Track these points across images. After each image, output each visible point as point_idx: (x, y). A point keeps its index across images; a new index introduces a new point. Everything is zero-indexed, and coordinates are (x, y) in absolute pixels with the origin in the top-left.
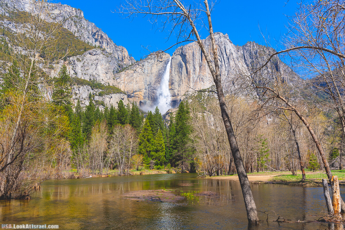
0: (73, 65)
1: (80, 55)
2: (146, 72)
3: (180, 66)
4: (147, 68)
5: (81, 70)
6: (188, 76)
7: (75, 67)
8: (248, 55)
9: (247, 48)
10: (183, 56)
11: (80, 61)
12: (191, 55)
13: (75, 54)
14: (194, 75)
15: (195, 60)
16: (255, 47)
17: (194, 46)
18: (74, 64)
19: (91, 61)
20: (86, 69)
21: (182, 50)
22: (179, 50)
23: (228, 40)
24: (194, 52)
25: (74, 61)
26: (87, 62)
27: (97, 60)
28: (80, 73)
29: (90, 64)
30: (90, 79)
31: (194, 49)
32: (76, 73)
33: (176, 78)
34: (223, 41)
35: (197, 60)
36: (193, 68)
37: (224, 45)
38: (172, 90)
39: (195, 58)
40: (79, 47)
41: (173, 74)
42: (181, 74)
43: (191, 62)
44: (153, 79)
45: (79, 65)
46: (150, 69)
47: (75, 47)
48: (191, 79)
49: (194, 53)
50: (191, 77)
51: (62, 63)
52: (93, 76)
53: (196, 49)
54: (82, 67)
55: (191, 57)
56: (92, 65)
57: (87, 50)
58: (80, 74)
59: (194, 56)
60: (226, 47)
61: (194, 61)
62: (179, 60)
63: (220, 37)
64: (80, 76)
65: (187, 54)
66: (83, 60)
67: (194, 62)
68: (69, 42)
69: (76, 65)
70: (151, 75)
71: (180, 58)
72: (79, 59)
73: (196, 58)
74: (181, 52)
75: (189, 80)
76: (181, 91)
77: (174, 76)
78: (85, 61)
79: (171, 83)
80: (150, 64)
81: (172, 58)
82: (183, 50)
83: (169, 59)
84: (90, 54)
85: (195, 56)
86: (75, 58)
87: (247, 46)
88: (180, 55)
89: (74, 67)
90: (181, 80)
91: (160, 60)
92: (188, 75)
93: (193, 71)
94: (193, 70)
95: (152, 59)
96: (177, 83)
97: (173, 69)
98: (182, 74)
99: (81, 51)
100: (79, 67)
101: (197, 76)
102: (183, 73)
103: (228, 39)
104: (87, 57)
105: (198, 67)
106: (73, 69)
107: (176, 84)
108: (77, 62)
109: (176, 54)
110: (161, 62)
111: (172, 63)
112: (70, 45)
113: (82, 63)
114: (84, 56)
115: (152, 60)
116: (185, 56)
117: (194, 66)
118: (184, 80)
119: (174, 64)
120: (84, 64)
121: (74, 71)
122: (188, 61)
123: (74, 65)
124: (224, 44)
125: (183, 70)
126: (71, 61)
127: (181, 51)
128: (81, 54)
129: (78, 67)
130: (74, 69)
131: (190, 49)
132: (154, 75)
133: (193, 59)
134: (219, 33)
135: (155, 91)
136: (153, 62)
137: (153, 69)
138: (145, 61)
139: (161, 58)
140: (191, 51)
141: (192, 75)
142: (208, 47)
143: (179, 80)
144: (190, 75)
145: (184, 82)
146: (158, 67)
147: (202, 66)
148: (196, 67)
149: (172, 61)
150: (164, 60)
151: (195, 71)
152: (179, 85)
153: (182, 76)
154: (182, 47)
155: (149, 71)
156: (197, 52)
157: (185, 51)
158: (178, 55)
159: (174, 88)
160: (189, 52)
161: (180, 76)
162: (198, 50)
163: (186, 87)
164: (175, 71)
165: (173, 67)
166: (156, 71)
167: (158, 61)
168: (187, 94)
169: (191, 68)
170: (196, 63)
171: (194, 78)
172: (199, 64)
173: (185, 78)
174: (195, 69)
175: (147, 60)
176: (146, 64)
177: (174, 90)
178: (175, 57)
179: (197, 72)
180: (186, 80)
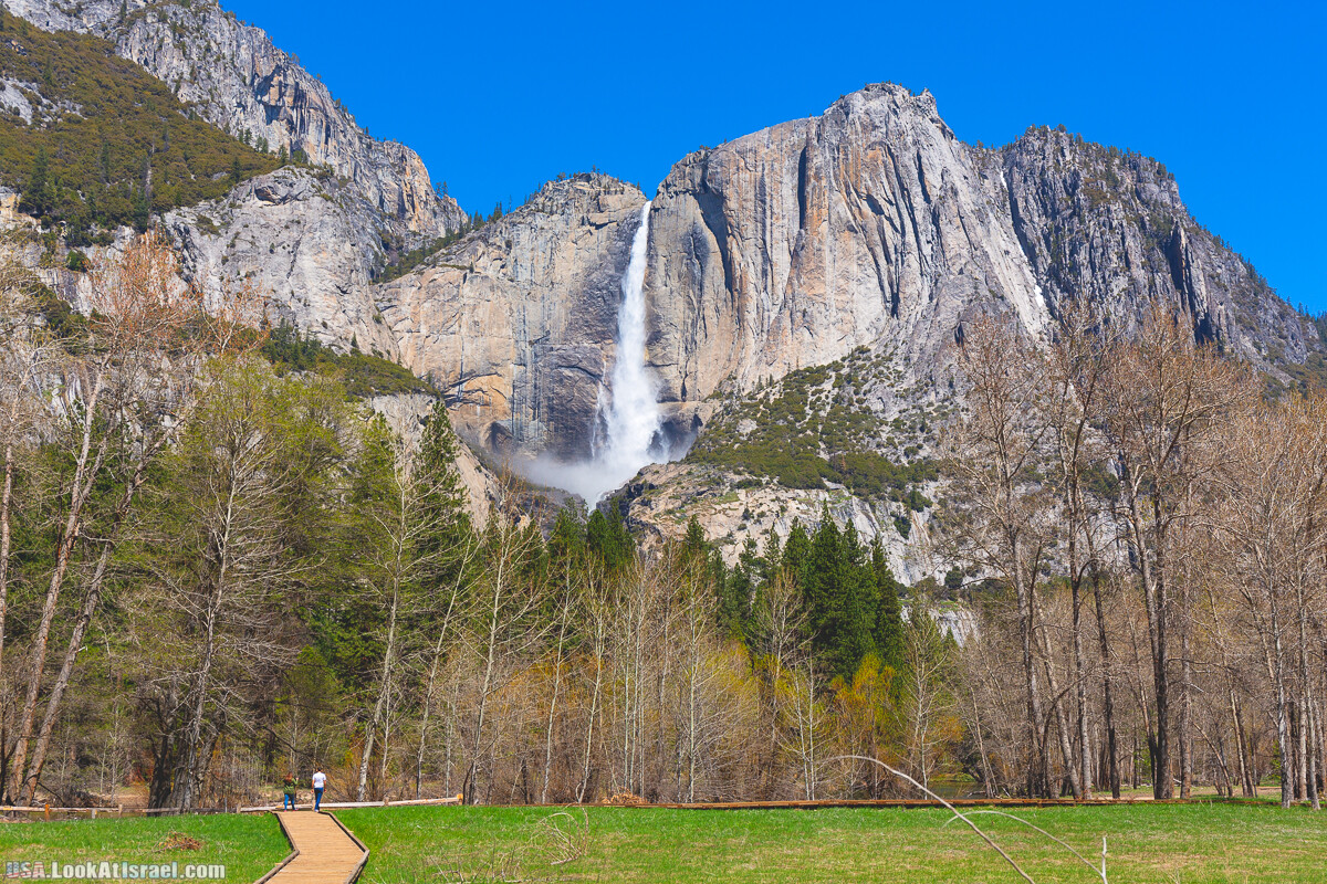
0: (178, 249)
1: (213, 202)
2: (524, 276)
3: (696, 249)
4: (529, 255)
5: (222, 279)
6: (733, 301)
7: (191, 264)
8: (1030, 197)
9: (1026, 159)
10: (712, 200)
11: (214, 231)
12: (751, 196)
13: (188, 198)
14: (763, 294)
15: (768, 222)
16: (1068, 158)
17: (763, 151)
18: (186, 247)
19: (269, 233)
20: (243, 274)
21: (705, 168)
22: (688, 170)
23: (932, 120)
24: (767, 180)
25: (187, 231)
26: (250, 238)
27: (295, 227)
28: (217, 293)
29: (264, 244)
30: (265, 323)
31: (767, 168)
32: (195, 293)
33: (676, 311)
34: (909, 126)
35: (780, 222)
36: (759, 259)
37: (913, 150)
38: (654, 369)
39: (768, 213)
40: (202, 159)
41: (661, 290)
42: (701, 289)
43: (750, 228)
44: (560, 314)
45: (211, 250)
46: (541, 261)
47: (186, 159)
48: (751, 316)
49: (762, 185)
50: (751, 305)
51: (128, 240)
52: (280, 306)
53: (776, 165)
54: (225, 260)
55: (750, 205)
56: (272, 251)
57: (246, 174)
58: (217, 295)
59: (764, 202)
60: (924, 160)
61: (764, 225)
62: (690, 221)
63: (893, 106)
64: (216, 306)
65: (729, 191)
66: (227, 225)
67: (764, 231)
68: (155, 132)
69: (197, 252)
70: (546, 291)
71: (692, 210)
72: (208, 221)
73: (775, 210)
74: (698, 180)
75: (740, 320)
76: (699, 375)
77: (664, 301)
78: (238, 234)
79: (654, 334)
80: (541, 240)
81: (656, 210)
82: (710, 170)
83: (639, 213)
84: (262, 194)
85: (768, 198)
86: (188, 217)
87: (1028, 152)
88: (695, 195)
89: (184, 260)
90: (698, 320)
91: (598, 218)
92: (736, 293)
93: (760, 275)
94: (759, 268)
95: (552, 213)
96: (678, 336)
97: (661, 263)
98: (706, 290)
99: (216, 178)
100: (212, 261)
101: (779, 302)
102: (707, 283)
103: (935, 115)
104: (245, 210)
105: (788, 258)
106: (180, 273)
107: (674, 338)
108: (202, 234)
109: (672, 189)
110: (598, 227)
111: (656, 234)
112: (157, 151)
113: (223, 242)
114: (232, 206)
115: (555, 217)
116: (721, 198)
117: (764, 252)
118: (715, 320)
119: (664, 241)
120: (233, 246)
121: (188, 280)
122: (735, 224)
123: (186, 253)
124: (915, 143)
125: (709, 270)
126: (172, 231)
127: (698, 172)
128: (216, 195)
129: (207, 260)
130: (186, 271)
131: (742, 164)
132: (562, 291)
133: (759, 216)
134: (891, 86)
135: (571, 374)
136: (561, 226)
137: (557, 261)
138: (520, 223)
139: (599, 208)
140: (748, 175)
141: (755, 298)
142: (836, 156)
143: (690, 321)
144: (742, 293)
145: (712, 330)
146: (583, 254)
147: (802, 248)
148: (774, 257)
149: (656, 226)
150: (612, 219)
151: (770, 274)
152: (689, 347)
153: (705, 298)
154: (706, 154)
155: (540, 271)
156: (781, 183)
157: (719, 176)
158: (684, 193)
159: (663, 357)
160: (739, 182)
161: (693, 297)
162: (784, 170)
163: (723, 354)
164: (667, 274)
165: (660, 252)
166: (571, 273)
167: (583, 224)
168: (732, 393)
169: (750, 260)
170: (776, 234)
171: (766, 313)
172: (788, 240)
173: (717, 311)
174: (771, 265)
175: (529, 219)
176: (524, 236)
177: (666, 369)
178: (671, 203)
179: (777, 279)
180: (722, 320)
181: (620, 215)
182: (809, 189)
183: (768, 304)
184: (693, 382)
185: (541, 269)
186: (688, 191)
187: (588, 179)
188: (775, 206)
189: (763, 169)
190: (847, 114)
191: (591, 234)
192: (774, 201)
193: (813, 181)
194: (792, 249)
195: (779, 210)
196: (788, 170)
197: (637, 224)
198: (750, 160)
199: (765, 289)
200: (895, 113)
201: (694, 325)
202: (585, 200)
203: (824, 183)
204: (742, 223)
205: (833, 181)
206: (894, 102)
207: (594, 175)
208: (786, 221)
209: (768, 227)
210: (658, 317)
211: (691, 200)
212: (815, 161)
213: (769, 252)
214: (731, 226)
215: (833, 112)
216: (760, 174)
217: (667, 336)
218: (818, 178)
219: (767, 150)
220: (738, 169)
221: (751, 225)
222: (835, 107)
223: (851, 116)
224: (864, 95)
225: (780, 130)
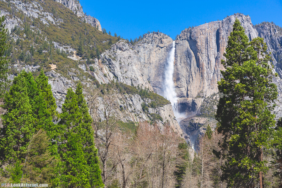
0: (108, 65)
2: (142, 61)
3: (188, 55)
4: (143, 55)
5: (121, 73)
6: (200, 70)
10: (193, 42)
11: (115, 59)
12: (204, 42)
13: (104, 49)
14: (208, 69)
15: (209, 49)
17: (207, 30)
18: (110, 64)
20: (125, 71)
21: (191, 33)
22: (186, 33)
23: (250, 24)
24: (208, 38)
25: (110, 60)
26: (123, 62)
28: (121, 77)
29: (126, 63)
30: (132, 85)
31: (208, 34)
32: (116, 76)
33: (184, 72)
34: (247, 26)
35: (212, 50)
36: (207, 60)
37: (248, 33)
38: (178, 88)
39: (209, 47)
41: (179, 66)
42: (190, 67)
43: (204, 51)
44: (153, 72)
45: (116, 65)
46: (147, 57)
48: (205, 75)
49: (207, 39)
50: (205, 72)
52: (134, 80)
53: (210, 34)
54: (120, 68)
55: (204, 44)
56: (128, 65)
59: (207, 44)
60: (251, 36)
61: (208, 50)
62: (187, 47)
63: (242, 20)
64: (122, 81)
65: (198, 40)
67: (208, 52)
70: (149, 65)
71: (187, 44)
72: (111, 56)
73: (211, 46)
74: (189, 36)
75: (202, 76)
76: (192, 91)
77: (180, 69)
78: (120, 60)
79: (177, 78)
80: (146, 51)
81: (177, 44)
82: (192, 34)
83: (172, 44)
84: (120, 49)
85: (209, 43)
86: (107, 55)
88: (188, 40)
90: (190, 75)
91: (161, 45)
92: (201, 69)
93: (207, 64)
94: (207, 62)
95: (148, 43)
96: (184, 79)
97: (179, 59)
98: (192, 67)
101: (213, 72)
102: (192, 65)
104: (118, 53)
105: (214, 60)
106: (110, 71)
107: (183, 80)
109: (181, 38)
110: (161, 48)
111: (177, 51)
113: (118, 63)
114: (114, 52)
115: (149, 44)
116: (196, 42)
117: (208, 57)
118: (195, 75)
119: (179, 52)
120: (121, 64)
121: (113, 73)
122: (200, 49)
123: (111, 66)
125: (192, 61)
127: (189, 34)
128: (108, 48)
130: (112, 71)
131: (202, 33)
132: (153, 66)
133: (206, 48)
134: (242, 14)
135: (156, 89)
136: (151, 47)
137: (151, 57)
138: (140, 46)
139: (162, 42)
140: (203, 36)
141: (206, 70)
142: (227, 33)
143: (188, 75)
144: (202, 68)
145: (194, 78)
146: (158, 55)
147: (219, 57)
148: (211, 59)
149: (177, 48)
150: (165, 46)
151: (210, 64)
152: (188, 82)
153: (192, 69)
154: (191, 29)
155: (146, 60)
156: (212, 39)
157: (195, 36)
158: (185, 39)
159: (180, 85)
160: (201, 38)
161: (188, 69)
162: (213, 35)
163: (198, 85)
164: (181, 62)
165: (178, 56)
166: (155, 60)
167: (157, 47)
168: (203, 96)
169: (204, 59)
170: (211, 53)
171: (210, 74)
172: (214, 55)
173: (195, 73)
174: (210, 61)
175: (143, 45)
176: (142, 49)
177: (181, 88)
178: (181, 42)
179: (212, 65)
180: (197, 75)
181: (167, 45)
182: (220, 41)
183: (210, 72)
184: (190, 92)
185: (147, 59)
186: (186, 39)
187: (157, 34)
188: (211, 45)
189: (207, 35)
190: (230, 21)
191: (160, 50)
192: (210, 44)
193: (221, 39)
194: (215, 57)
195: (212, 46)
196: (214, 35)
197: (172, 47)
198: (204, 32)
199: (209, 68)
200: (243, 22)
201: (189, 76)
202: (157, 40)
203: (224, 40)
204: (202, 49)
205: (227, 39)
206: (243, 19)
207: (159, 33)
208: (214, 49)
209: (209, 51)
210: (179, 74)
211: (187, 42)
212: (222, 34)
213: (209, 58)
214: (199, 50)
215: (226, 21)
216: (206, 36)
217: (181, 79)
218: (223, 39)
219: (208, 30)
220: (200, 34)
221: (204, 50)
222: (226, 19)
223: (231, 22)
224: (234, 17)
225: (211, 24)
